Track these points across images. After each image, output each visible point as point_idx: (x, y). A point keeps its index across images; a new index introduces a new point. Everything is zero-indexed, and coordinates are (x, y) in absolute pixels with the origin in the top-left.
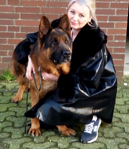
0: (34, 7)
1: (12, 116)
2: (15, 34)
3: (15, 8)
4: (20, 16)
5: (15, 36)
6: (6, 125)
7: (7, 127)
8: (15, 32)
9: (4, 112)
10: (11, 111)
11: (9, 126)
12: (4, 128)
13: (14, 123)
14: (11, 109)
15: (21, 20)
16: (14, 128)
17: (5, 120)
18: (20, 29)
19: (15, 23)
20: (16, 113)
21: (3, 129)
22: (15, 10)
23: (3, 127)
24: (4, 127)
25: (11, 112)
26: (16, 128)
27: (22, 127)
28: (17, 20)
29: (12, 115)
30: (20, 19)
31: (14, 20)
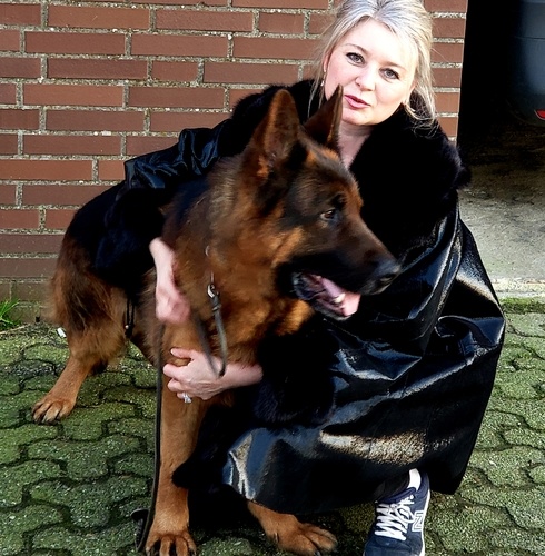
0: (100, 31)
1: (52, 480)
2: (20, 139)
3: (22, 37)
4: (43, 66)
5: (20, 145)
6: (38, 522)
7: (43, 527)
8: (21, 133)
9: (10, 465)
10: (38, 459)
11: (51, 525)
12: (30, 531)
13: (68, 509)
14: (36, 451)
15: (48, 82)
16: (72, 531)
17: (27, 499)
18: (42, 121)
19: (20, 94)
20: (63, 465)
21: (31, 537)
22: (22, 44)
23: (25, 529)
24: (32, 527)
25: (41, 462)
26: (84, 531)
27: (105, 528)
28: (30, 81)
29: (49, 474)
30: (41, 80)
31: (18, 83)
